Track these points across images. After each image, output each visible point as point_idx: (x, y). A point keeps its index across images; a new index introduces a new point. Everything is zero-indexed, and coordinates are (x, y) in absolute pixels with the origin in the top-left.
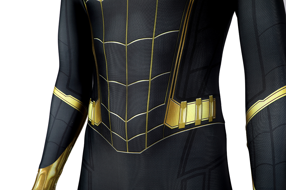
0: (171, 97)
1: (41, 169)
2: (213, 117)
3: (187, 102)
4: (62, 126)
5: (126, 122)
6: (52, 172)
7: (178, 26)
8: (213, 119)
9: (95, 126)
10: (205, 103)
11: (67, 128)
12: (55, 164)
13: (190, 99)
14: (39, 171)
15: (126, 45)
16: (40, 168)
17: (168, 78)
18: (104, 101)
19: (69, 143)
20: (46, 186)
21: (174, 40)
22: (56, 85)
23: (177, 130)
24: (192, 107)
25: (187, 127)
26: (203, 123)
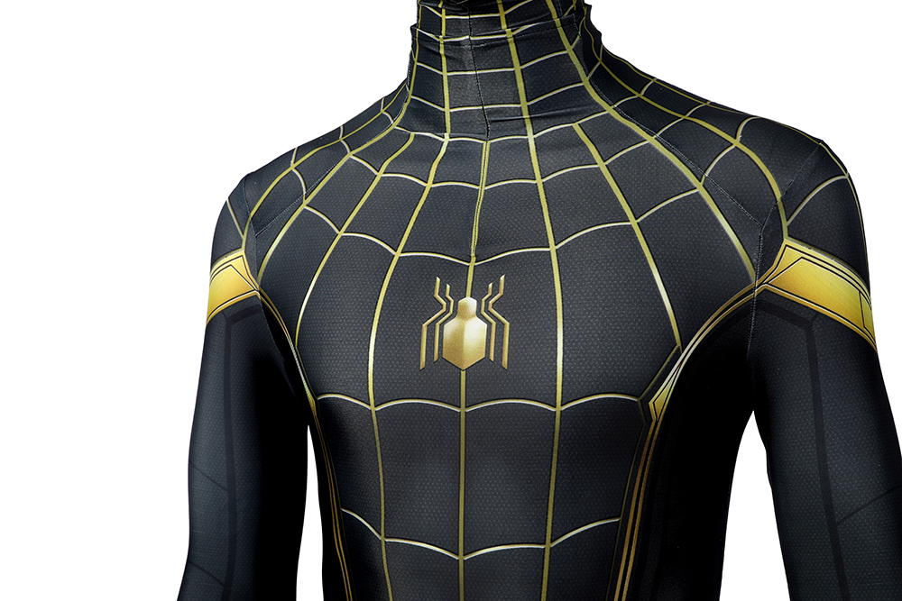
15: (461, 559)
21: (606, 546)
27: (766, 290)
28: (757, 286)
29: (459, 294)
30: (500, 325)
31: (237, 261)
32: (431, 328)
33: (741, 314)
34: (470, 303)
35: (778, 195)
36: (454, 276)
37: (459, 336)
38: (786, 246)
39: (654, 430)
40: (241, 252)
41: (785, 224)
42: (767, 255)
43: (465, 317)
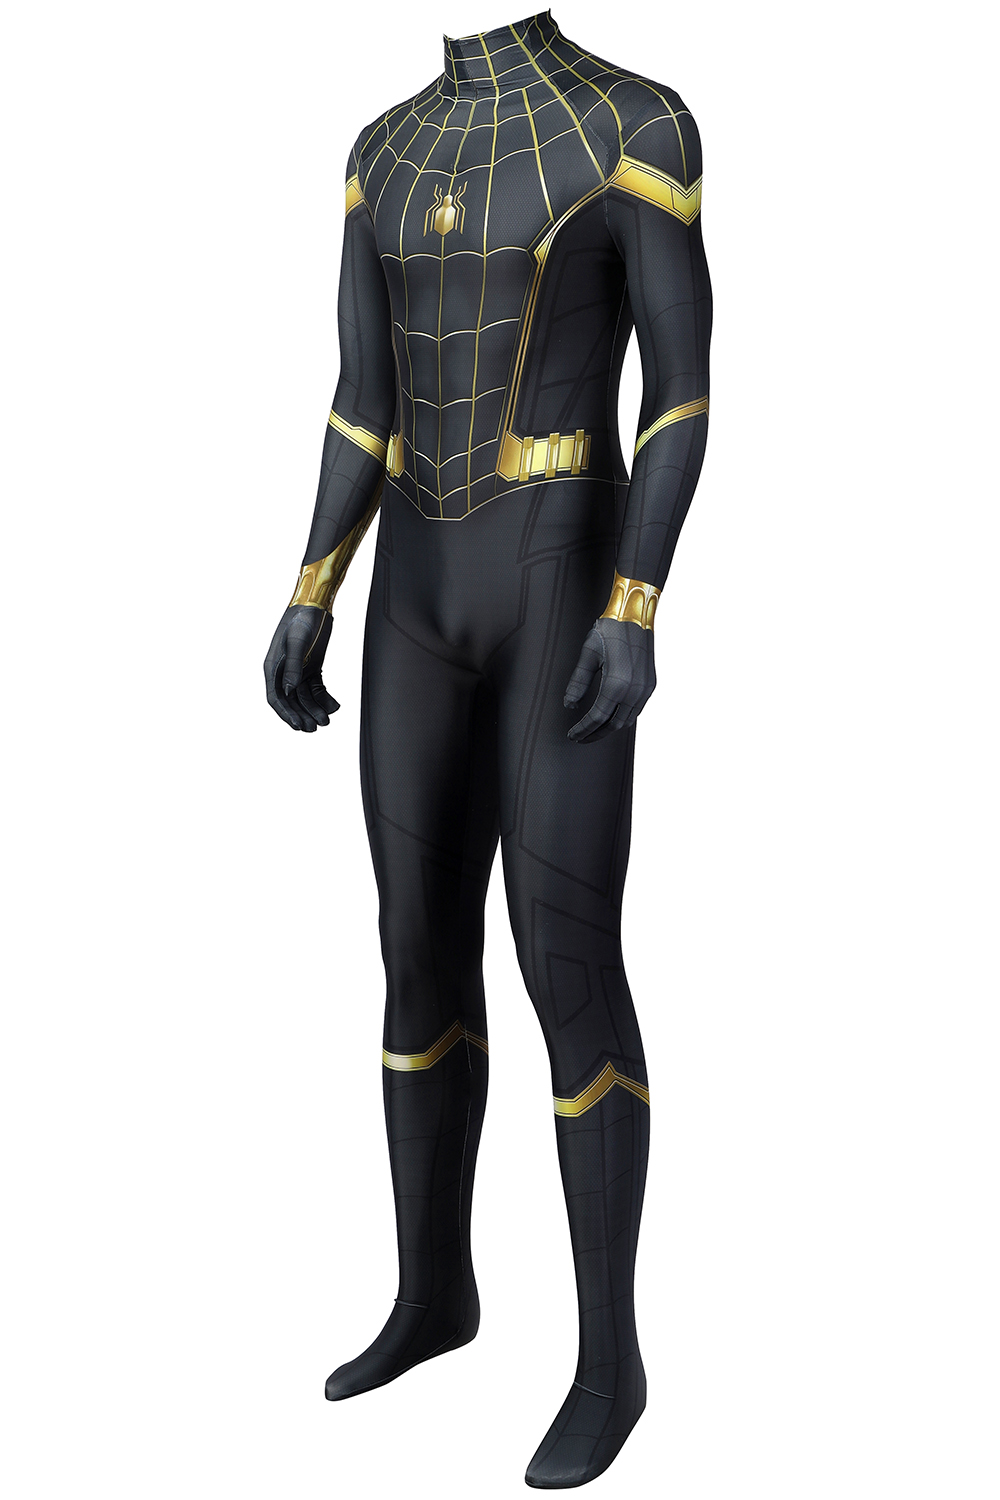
0: (507, 429)
1: (305, 567)
2: (581, 466)
3: (535, 438)
4: (343, 490)
5: (438, 467)
6: (325, 572)
7: (518, 312)
8: (581, 470)
9: (395, 479)
10: (566, 443)
11: (353, 490)
12: (330, 558)
13: (541, 434)
14: (301, 573)
15: (439, 340)
16: (303, 566)
17: (501, 397)
18: (408, 435)
19: (358, 522)
20: (313, 596)
21: (512, 334)
22: (334, 407)
23: (516, 483)
24: (541, 447)
25: (533, 479)
26: (559, 474)
27: (611, 187)
28: (605, 184)
29: (445, 194)
30: (461, 209)
31: (355, 180)
32: (430, 212)
33: (598, 201)
34: (449, 198)
35: (620, 129)
36: (444, 183)
37: (443, 216)
38: (623, 160)
39: (540, 269)
40: (356, 176)
41: (622, 147)
42: (611, 166)
43: (446, 207)
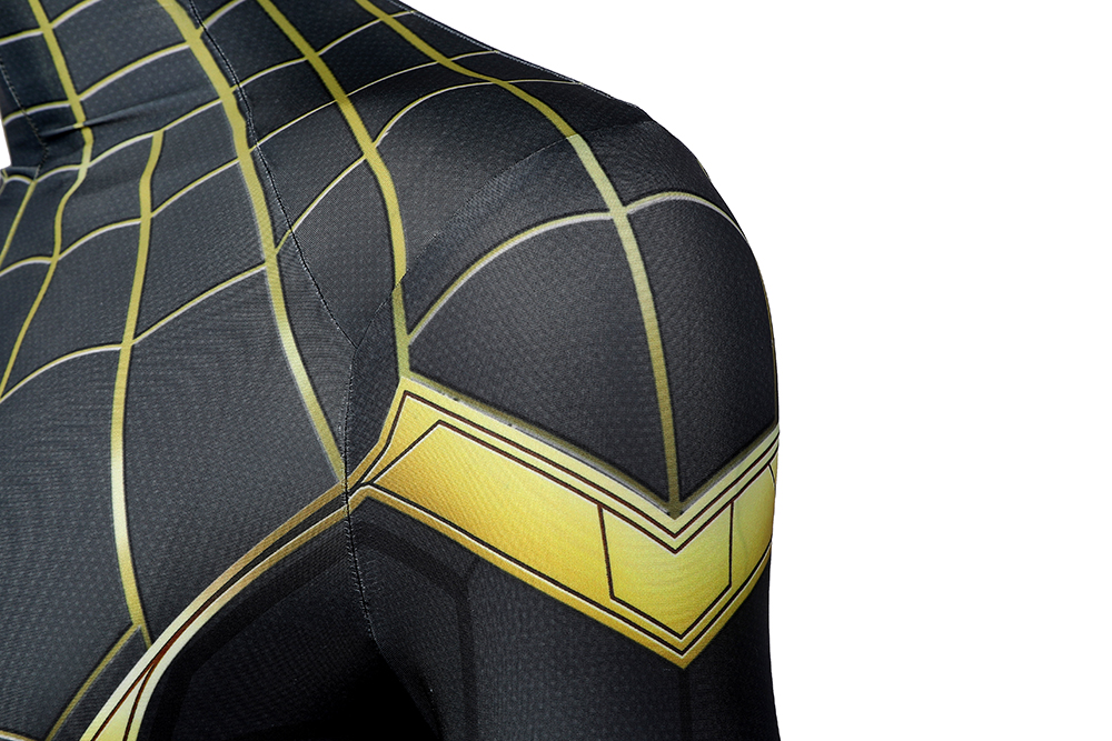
27: (369, 500)
35: (401, 269)
38: (406, 393)
42: (364, 416)
